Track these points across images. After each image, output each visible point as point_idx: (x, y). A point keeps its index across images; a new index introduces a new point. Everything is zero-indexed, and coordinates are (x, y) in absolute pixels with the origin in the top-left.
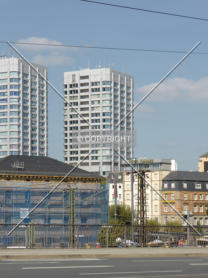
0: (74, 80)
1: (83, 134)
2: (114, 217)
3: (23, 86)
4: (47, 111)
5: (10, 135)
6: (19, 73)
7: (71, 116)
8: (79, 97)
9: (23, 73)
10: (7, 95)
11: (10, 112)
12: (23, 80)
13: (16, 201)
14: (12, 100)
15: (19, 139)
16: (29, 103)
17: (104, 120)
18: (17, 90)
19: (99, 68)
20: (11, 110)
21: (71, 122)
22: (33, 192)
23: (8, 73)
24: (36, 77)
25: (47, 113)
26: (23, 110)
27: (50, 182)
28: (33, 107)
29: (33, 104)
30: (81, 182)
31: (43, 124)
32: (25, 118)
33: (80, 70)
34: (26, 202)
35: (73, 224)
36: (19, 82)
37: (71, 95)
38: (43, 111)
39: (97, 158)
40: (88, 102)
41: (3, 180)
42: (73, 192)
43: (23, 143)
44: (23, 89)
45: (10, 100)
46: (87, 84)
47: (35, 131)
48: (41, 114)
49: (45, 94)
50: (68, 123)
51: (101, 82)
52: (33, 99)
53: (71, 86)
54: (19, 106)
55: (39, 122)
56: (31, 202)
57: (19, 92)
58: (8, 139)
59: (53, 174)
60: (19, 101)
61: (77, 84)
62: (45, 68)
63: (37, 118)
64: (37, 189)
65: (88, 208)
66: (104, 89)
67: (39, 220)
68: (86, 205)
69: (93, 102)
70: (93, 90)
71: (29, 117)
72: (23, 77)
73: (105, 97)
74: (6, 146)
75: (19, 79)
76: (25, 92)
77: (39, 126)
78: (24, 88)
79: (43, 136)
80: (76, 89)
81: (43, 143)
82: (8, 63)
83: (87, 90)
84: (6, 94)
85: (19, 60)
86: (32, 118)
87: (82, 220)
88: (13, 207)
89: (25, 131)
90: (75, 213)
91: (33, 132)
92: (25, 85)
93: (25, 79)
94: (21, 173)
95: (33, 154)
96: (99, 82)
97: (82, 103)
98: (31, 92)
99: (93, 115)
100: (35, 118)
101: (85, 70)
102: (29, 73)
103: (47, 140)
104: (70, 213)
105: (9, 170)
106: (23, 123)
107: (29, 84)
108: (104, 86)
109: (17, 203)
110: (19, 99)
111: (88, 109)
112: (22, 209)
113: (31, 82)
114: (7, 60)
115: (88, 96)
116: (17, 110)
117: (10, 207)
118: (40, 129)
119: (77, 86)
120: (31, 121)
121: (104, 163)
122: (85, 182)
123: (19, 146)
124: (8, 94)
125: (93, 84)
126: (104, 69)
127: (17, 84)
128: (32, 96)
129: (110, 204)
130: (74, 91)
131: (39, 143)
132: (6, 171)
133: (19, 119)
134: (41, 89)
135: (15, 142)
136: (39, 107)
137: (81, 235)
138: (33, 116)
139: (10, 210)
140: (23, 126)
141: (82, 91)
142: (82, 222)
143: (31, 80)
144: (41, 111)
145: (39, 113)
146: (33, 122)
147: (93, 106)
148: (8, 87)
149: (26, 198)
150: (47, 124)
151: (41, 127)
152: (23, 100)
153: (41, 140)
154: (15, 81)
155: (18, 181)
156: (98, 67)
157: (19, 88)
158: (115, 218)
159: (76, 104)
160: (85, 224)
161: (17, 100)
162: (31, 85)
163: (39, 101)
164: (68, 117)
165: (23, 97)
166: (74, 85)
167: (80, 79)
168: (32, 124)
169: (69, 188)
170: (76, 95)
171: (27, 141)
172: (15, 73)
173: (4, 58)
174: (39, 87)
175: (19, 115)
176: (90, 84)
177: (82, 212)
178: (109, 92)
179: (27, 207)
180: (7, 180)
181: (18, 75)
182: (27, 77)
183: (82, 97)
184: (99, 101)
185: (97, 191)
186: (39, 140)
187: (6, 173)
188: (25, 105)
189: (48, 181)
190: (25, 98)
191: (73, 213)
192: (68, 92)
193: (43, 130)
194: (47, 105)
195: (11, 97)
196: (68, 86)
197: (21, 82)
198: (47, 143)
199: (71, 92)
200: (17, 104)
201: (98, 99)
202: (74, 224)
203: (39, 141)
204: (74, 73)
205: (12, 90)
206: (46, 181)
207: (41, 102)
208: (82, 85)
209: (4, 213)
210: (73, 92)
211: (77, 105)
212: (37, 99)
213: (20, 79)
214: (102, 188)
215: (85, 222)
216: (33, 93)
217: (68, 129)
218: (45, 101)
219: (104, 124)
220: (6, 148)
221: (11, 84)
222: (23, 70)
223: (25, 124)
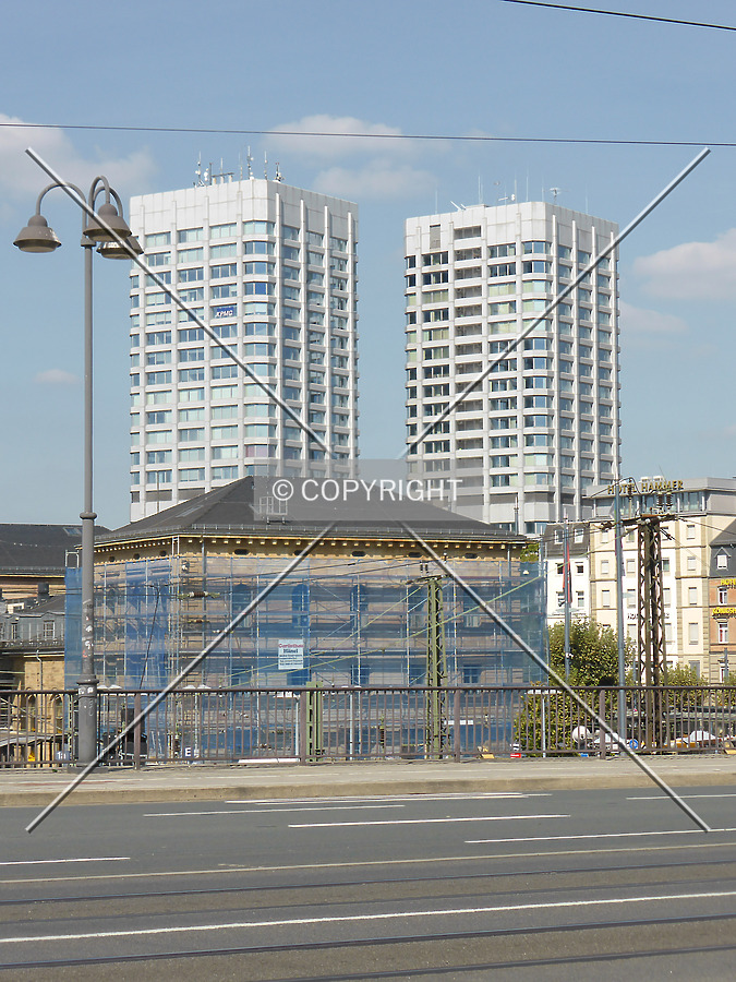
0: (436, 243)
1: (462, 406)
2: (563, 662)
3: (283, 266)
4: (355, 340)
5: (246, 414)
6: (270, 224)
7: (428, 354)
8: (451, 293)
9: (283, 226)
10: (234, 294)
11: (245, 344)
12: (283, 246)
13: (267, 619)
14: (249, 308)
15: (272, 427)
16: (301, 318)
17: (529, 363)
18: (264, 278)
19: (513, 202)
20: (249, 339)
21: (428, 372)
22: (316, 589)
23: (239, 224)
24: (322, 236)
25: (355, 345)
26: (283, 339)
27: (367, 556)
28: (313, 327)
29: (313, 319)
30: (461, 557)
31: (343, 379)
32: (289, 362)
33: (456, 210)
34: (295, 620)
35: (439, 684)
36: (270, 252)
37: (427, 288)
38: (343, 340)
39: (506, 479)
40: (478, 309)
41: (227, 554)
42: (437, 586)
43: (284, 440)
44: (284, 275)
45: (244, 310)
46: (476, 253)
47: (320, 401)
48: (338, 350)
49: (349, 288)
50: (420, 373)
51: (518, 246)
52: (314, 303)
53: (427, 260)
54: (271, 325)
55: (333, 375)
56: (310, 620)
57: (272, 284)
58: (240, 427)
59: (374, 534)
60: (270, 312)
61: (445, 255)
62: (349, 207)
63: (326, 362)
64: (329, 580)
65: (484, 635)
66: (528, 267)
67: (335, 675)
68: (476, 625)
69: (494, 308)
70: (493, 271)
71: (302, 358)
72: (283, 238)
73: (532, 290)
74: (234, 449)
75: (271, 244)
76: (289, 282)
77: (333, 385)
78: (288, 270)
79: (344, 417)
80: (443, 267)
81: (343, 437)
82: (238, 196)
83: (477, 271)
85: (270, 185)
86: (312, 361)
87: (466, 671)
88: (255, 635)
89: (290, 402)
90: (443, 651)
91: (314, 406)
92: (288, 262)
93: (289, 242)
94: (278, 533)
95: (315, 473)
96: (512, 245)
97: (460, 312)
98: (308, 281)
99: (493, 346)
100: (320, 362)
101: (469, 209)
102: (299, 225)
103: (356, 430)
104: (430, 653)
105: (244, 522)
106: (285, 377)
107: (301, 258)
108: (528, 257)
109: (267, 624)
110: (271, 304)
111: (478, 328)
112: (282, 642)
113: (308, 252)
114: (233, 185)
115: (477, 290)
116: (265, 339)
117: (247, 635)
118: (333, 394)
119: (445, 261)
120: (309, 371)
121: (530, 496)
122: (474, 556)
123: (272, 447)
124: (239, 289)
125: (492, 251)
126: (526, 206)
127: (264, 258)
128: (309, 294)
129: (551, 623)
130: (437, 274)
131: (333, 439)
132: (236, 526)
133: (272, 365)
134: (337, 272)
135: (260, 436)
136: (332, 327)
137: (467, 719)
138: (314, 356)
139: (247, 645)
140: (284, 386)
141: (460, 274)
142: (466, 680)
143: (307, 244)
144: (337, 339)
145: (332, 347)
146: (313, 374)
147: (494, 319)
148: (239, 268)
149: (295, 607)
150: (356, 379)
151: (337, 389)
152: (283, 306)
153: (338, 428)
154: (260, 251)
155: (270, 555)
156: (510, 198)
157: (270, 272)
158: (567, 666)
159: (444, 314)
160: (475, 685)
161: (264, 308)
162: (308, 262)
163: (331, 309)
164: (420, 354)
165: (283, 297)
166: (436, 256)
167: (455, 238)
168: (310, 380)
169: (424, 574)
170: (443, 286)
171: (296, 434)
172: (258, 225)
173: (226, 181)
174: (332, 267)
175: (271, 353)
176: (485, 253)
177: (464, 649)
178: (543, 276)
179: (296, 636)
180: (237, 552)
181: (269, 231)
182: (295, 238)
183: (461, 293)
184: (512, 304)
185: (510, 583)
186: (332, 428)
187: (234, 531)
188: (288, 322)
189: (362, 554)
190: (288, 302)
191: (439, 653)
192: (419, 280)
193: (343, 398)
194: (355, 321)
195: (248, 298)
196: (419, 261)
197: (277, 252)
198: (356, 437)
199: (427, 279)
200: (266, 319)
201: (510, 298)
202: (442, 687)
203: (333, 433)
204: (435, 219)
205: (249, 278)
206: (355, 554)
207: (337, 312)
208: (460, 255)
209: (228, 655)
210: (433, 279)
211: (446, 317)
212: (325, 303)
213: (274, 244)
214: (526, 572)
215: (475, 680)
216: (313, 286)
217: (420, 392)
218: (349, 307)
219: (529, 373)
220: (234, 455)
221: (248, 258)
222: (282, 216)
223: (289, 382)
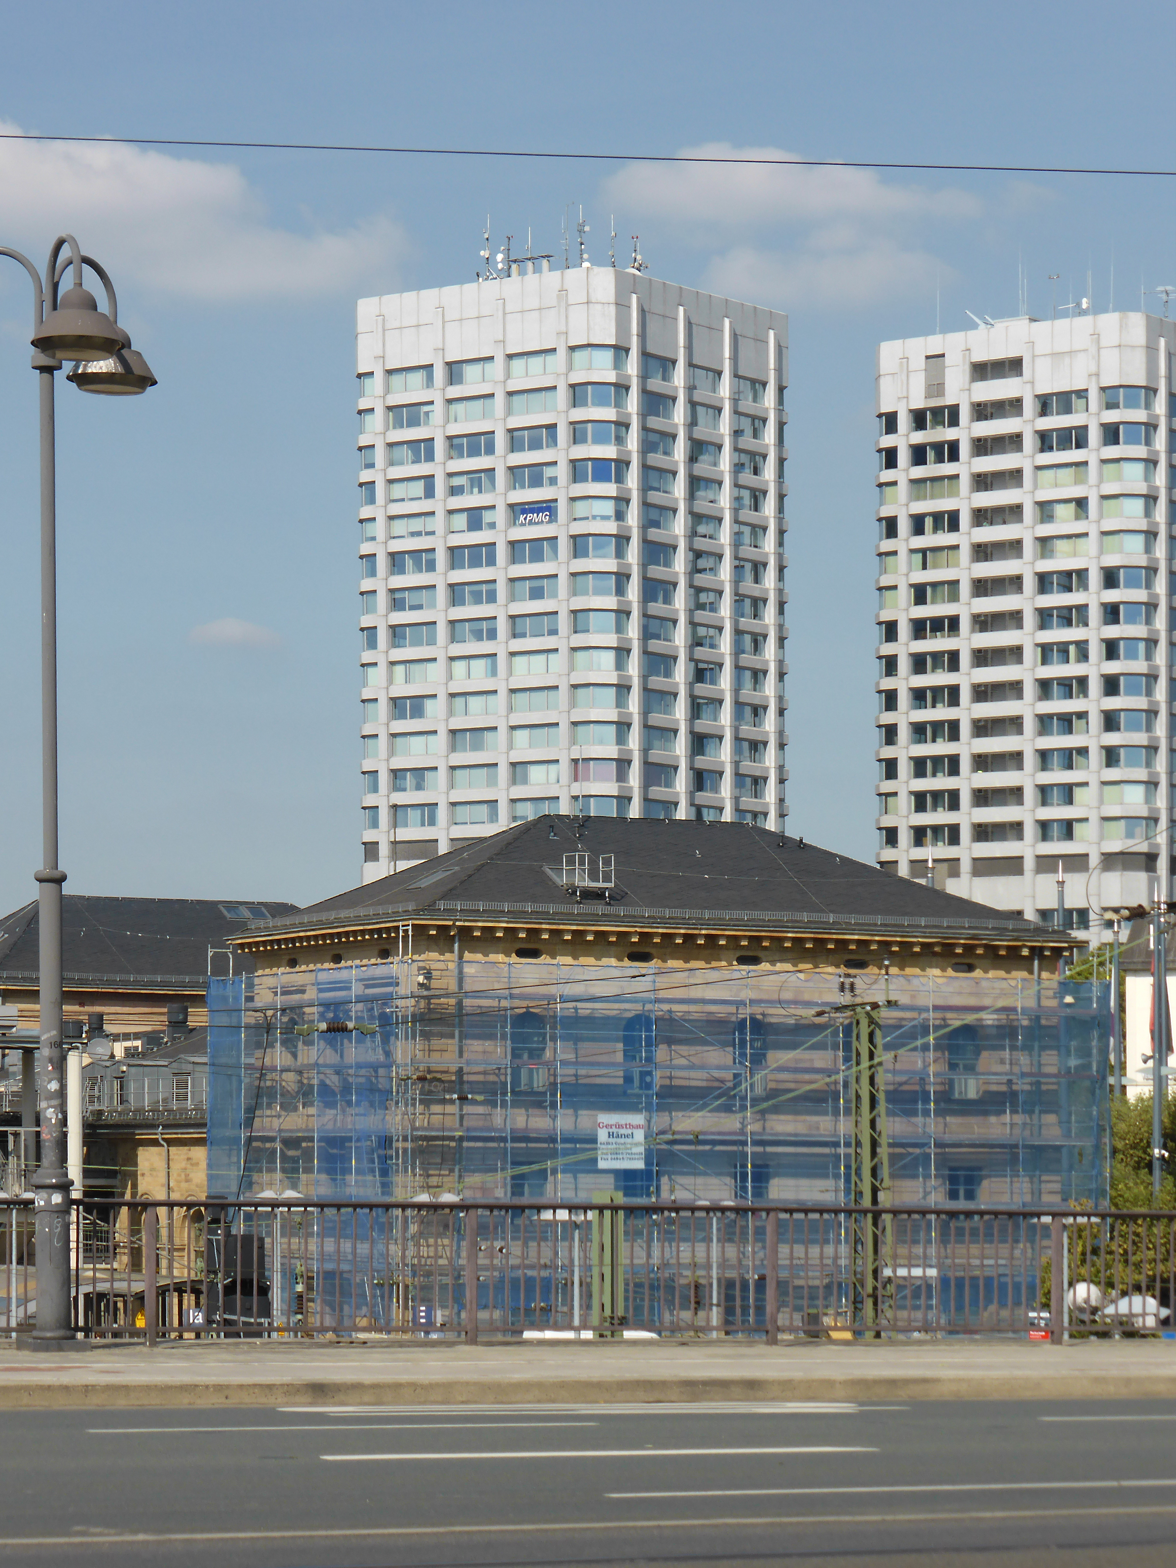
0: (936, 387)
1: (985, 692)
3: (645, 429)
4: (781, 569)
5: (573, 704)
6: (620, 350)
7: (920, 594)
8: (965, 482)
9: (645, 355)
10: (553, 481)
11: (574, 575)
12: (645, 392)
13: (576, 1076)
14: (581, 508)
15: (623, 726)
16: (679, 526)
17: (1112, 613)
18: (609, 451)
19: (1082, 313)
20: (580, 565)
21: (920, 628)
22: (669, 1022)
23: (562, 352)
24: (719, 373)
25: (781, 577)
26: (644, 566)
27: (765, 966)
28: (701, 544)
29: (702, 529)
30: (944, 970)
31: (758, 640)
32: (657, 608)
33: (975, 326)
34: (628, 1079)
35: (875, 1201)
36: (619, 404)
37: (919, 472)
38: (758, 567)
39: (1068, 828)
40: (1014, 512)
41: (501, 957)
42: (872, 1021)
43: (645, 751)
44: (647, 447)
45: (570, 511)
46: (1014, 406)
47: (714, 682)
48: (748, 586)
49: (769, 472)
50: (904, 630)
51: (1094, 396)
52: (704, 499)
53: (919, 419)
54: (622, 540)
55: (738, 632)
56: (658, 1079)
57: (622, 464)
58: (564, 727)
59: (781, 925)
60: (620, 516)
61: (954, 411)
62: (772, 320)
63: (725, 609)
64: (693, 1008)
65: (986, 1113)
66: (1111, 434)
67: (700, 1180)
69: (1045, 510)
70: (1045, 441)
71: (680, 600)
72: (644, 377)
73: (1119, 478)
74: (553, 768)
75: (622, 388)
76: (656, 459)
77: (738, 650)
78: (653, 437)
79: (758, 710)
80: (949, 434)
81: (756, 746)
82: (559, 297)
83: (1014, 441)
84: (548, 472)
85: (620, 278)
86: (700, 606)
87: (953, 1180)
88: (553, 1105)
89: (657, 682)
90: (884, 1141)
91: (702, 689)
92: (654, 422)
93: (656, 384)
94: (596, 919)
95: (705, 811)
96: (1082, 394)
97: (981, 516)
98: (692, 459)
99: (1044, 582)
100: (713, 607)
101: (1000, 326)
103: (781, 733)
104: (858, 1144)
105: (534, 899)
106: (647, 635)
107: (679, 414)
108: (1112, 416)
109: (577, 1084)
110: (622, 501)
111: (1014, 547)
112: (605, 1118)
113: (693, 404)
114: (551, 278)
115: (1014, 477)
116: (610, 564)
117: (540, 1105)
118: (738, 669)
119: (954, 421)
120: (693, 624)
121: (1110, 861)
122: (970, 968)
123: (623, 763)
124: (562, 472)
125: (1045, 405)
126: (1109, 321)
127: (609, 413)
128: (695, 483)
130: (938, 447)
131: (737, 750)
132: (518, 906)
133: (623, 613)
134: (747, 442)
135: (601, 742)
136: (737, 543)
138: (703, 598)
139: (539, 1122)
140: (645, 652)
141: (982, 446)
142: (953, 1195)
143: (691, 389)
144: (748, 566)
145: (737, 580)
146: (702, 631)
147: (1045, 530)
148: (563, 433)
149: (629, 1056)
150: (781, 641)
151: (747, 659)
152: (645, 505)
153: (747, 730)
154: (601, 402)
155: (583, 960)
156: (1079, 305)
157: (620, 440)
158: (1157, 1172)
159: (952, 521)
161: (609, 508)
162: (692, 423)
163: (736, 511)
164: (904, 595)
165: (645, 488)
166: (937, 412)
167: (974, 379)
168: (696, 642)
170: (947, 468)
171: (668, 740)
172: (598, 354)
173: (537, 270)
174: (737, 433)
175: (620, 590)
176: (1029, 407)
178: (1140, 451)
179: (631, 1107)
180: (521, 953)
181: (618, 364)
182: (666, 377)
183: (983, 482)
184: (1081, 503)
185: (1038, 1018)
186: (736, 730)
187: (514, 915)
188: (654, 534)
189: (754, 960)
190: (655, 497)
192: (903, 457)
193: (758, 675)
194: (781, 532)
195: (579, 489)
196: (904, 422)
197: (633, 403)
198: (781, 746)
199: (919, 455)
200: (611, 527)
201: (1077, 492)
203: (738, 739)
204: (934, 344)
205: (581, 452)
206: (742, 960)
207: (747, 515)
208: (982, 411)
209: (504, 1139)
210: (930, 455)
211: (954, 525)
212: (725, 499)
213: (627, 388)
214: (1069, 999)
215: (970, 1195)
216: (702, 468)
217: (904, 665)
218: (769, 507)
219: (1112, 632)
220: (553, 777)
221: (579, 414)
222: (643, 336)
223: (655, 645)
